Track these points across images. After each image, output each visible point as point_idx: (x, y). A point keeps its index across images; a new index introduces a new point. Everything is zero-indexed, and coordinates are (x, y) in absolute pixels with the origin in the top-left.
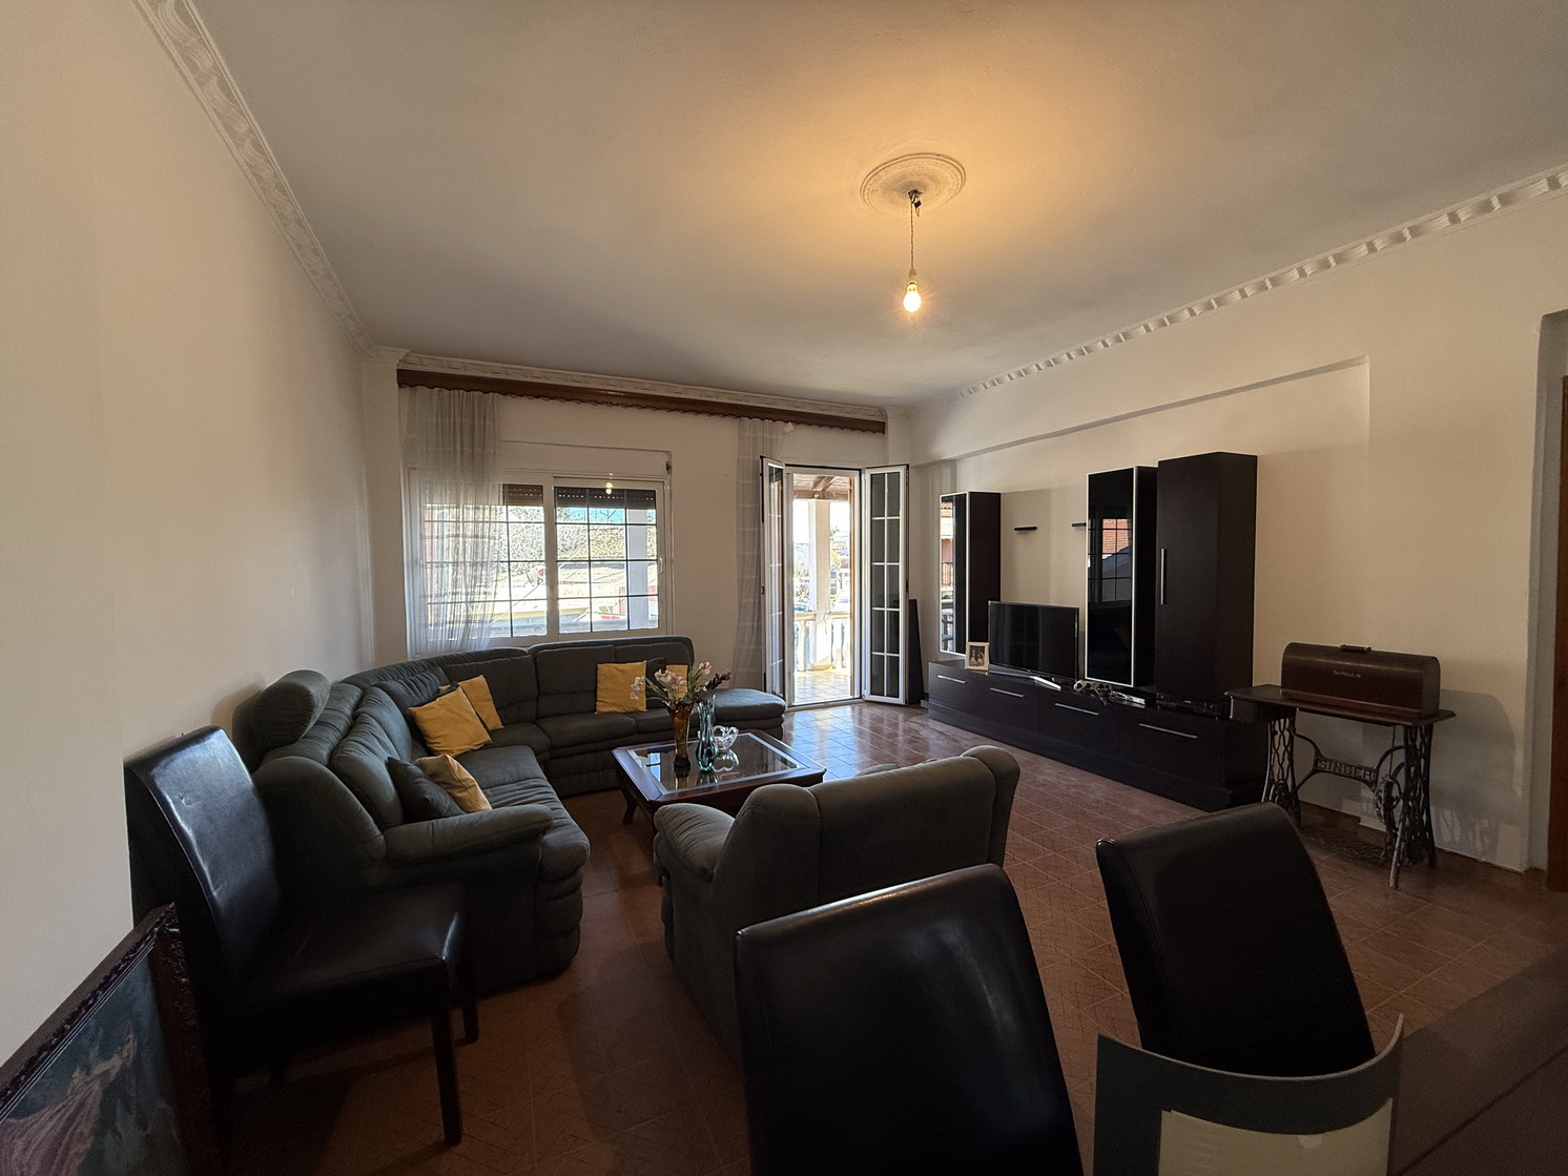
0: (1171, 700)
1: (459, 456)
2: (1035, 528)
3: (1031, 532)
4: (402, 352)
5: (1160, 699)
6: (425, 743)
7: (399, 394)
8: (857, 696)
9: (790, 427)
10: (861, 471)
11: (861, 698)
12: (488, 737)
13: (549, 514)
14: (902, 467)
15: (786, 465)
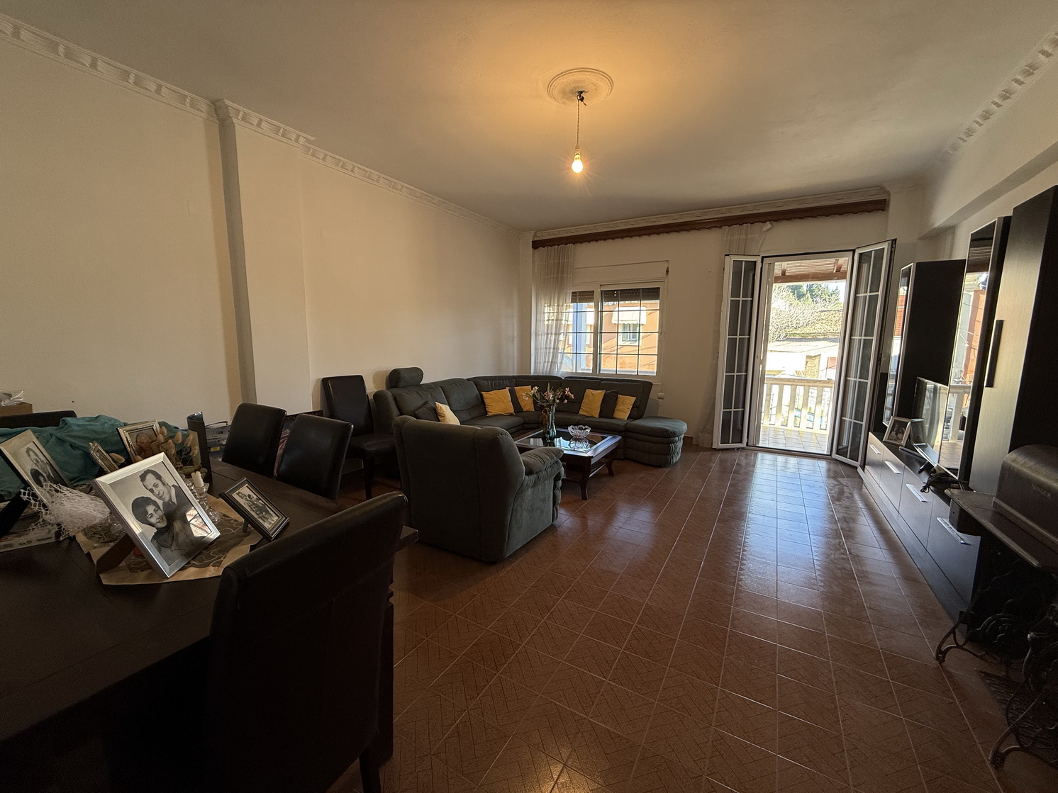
4: (533, 233)
6: (485, 407)
7: (533, 253)
8: (829, 454)
9: (768, 225)
10: (854, 251)
11: (831, 455)
12: (513, 411)
13: (596, 306)
14: (887, 243)
15: (763, 258)
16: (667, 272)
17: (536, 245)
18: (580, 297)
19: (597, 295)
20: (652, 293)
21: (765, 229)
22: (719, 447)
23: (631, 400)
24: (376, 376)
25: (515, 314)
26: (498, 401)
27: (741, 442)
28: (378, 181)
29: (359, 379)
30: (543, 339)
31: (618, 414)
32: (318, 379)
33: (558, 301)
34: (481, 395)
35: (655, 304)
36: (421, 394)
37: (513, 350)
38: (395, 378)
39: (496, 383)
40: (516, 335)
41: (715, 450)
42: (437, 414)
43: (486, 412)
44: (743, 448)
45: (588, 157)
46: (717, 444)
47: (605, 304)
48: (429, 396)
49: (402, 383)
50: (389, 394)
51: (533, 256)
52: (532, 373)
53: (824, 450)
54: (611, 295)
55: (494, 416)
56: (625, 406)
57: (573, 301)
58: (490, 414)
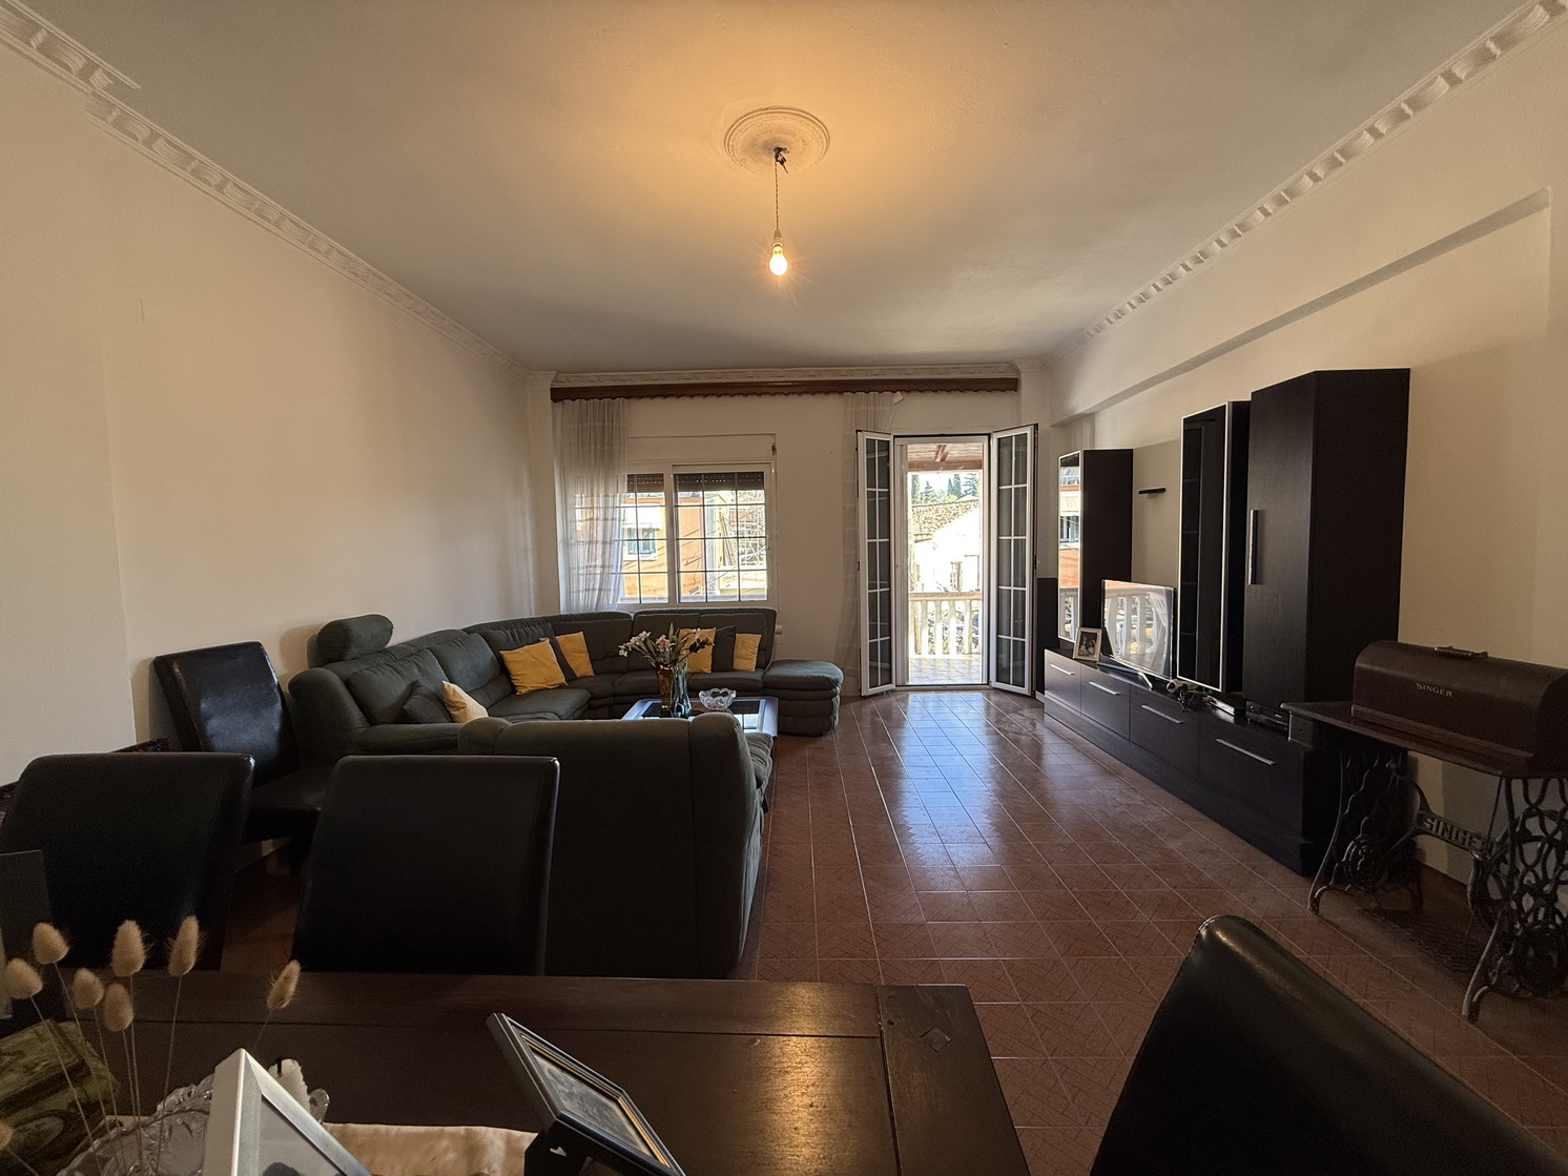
0: (1261, 712)
1: (592, 454)
2: (1163, 490)
3: (1161, 494)
4: (552, 375)
5: (1250, 710)
6: (510, 679)
7: (553, 407)
8: (985, 682)
9: (899, 396)
10: (989, 435)
11: (988, 684)
12: (563, 680)
13: (668, 499)
14: (1029, 428)
15: (895, 437)
16: (774, 449)
17: (558, 395)
18: (644, 482)
19: (669, 480)
20: (751, 480)
21: (895, 401)
22: (869, 694)
23: (754, 640)
24: (287, 640)
25: (527, 510)
26: (534, 665)
27: (891, 683)
28: (277, 225)
29: (254, 651)
30: (581, 552)
31: (739, 664)
32: (143, 661)
33: (606, 490)
34: (501, 661)
35: (758, 496)
36: (400, 668)
37: (526, 570)
38: (333, 642)
39: (521, 632)
40: (529, 546)
41: (865, 697)
42: (443, 703)
43: (514, 689)
44: (892, 691)
45: (796, 253)
46: (867, 690)
47: (681, 495)
48: (416, 671)
49: (354, 651)
50: (331, 675)
51: (553, 412)
52: (563, 610)
53: (978, 678)
54: (692, 481)
55: (531, 693)
56: (747, 649)
57: (630, 490)
58: (524, 691)
